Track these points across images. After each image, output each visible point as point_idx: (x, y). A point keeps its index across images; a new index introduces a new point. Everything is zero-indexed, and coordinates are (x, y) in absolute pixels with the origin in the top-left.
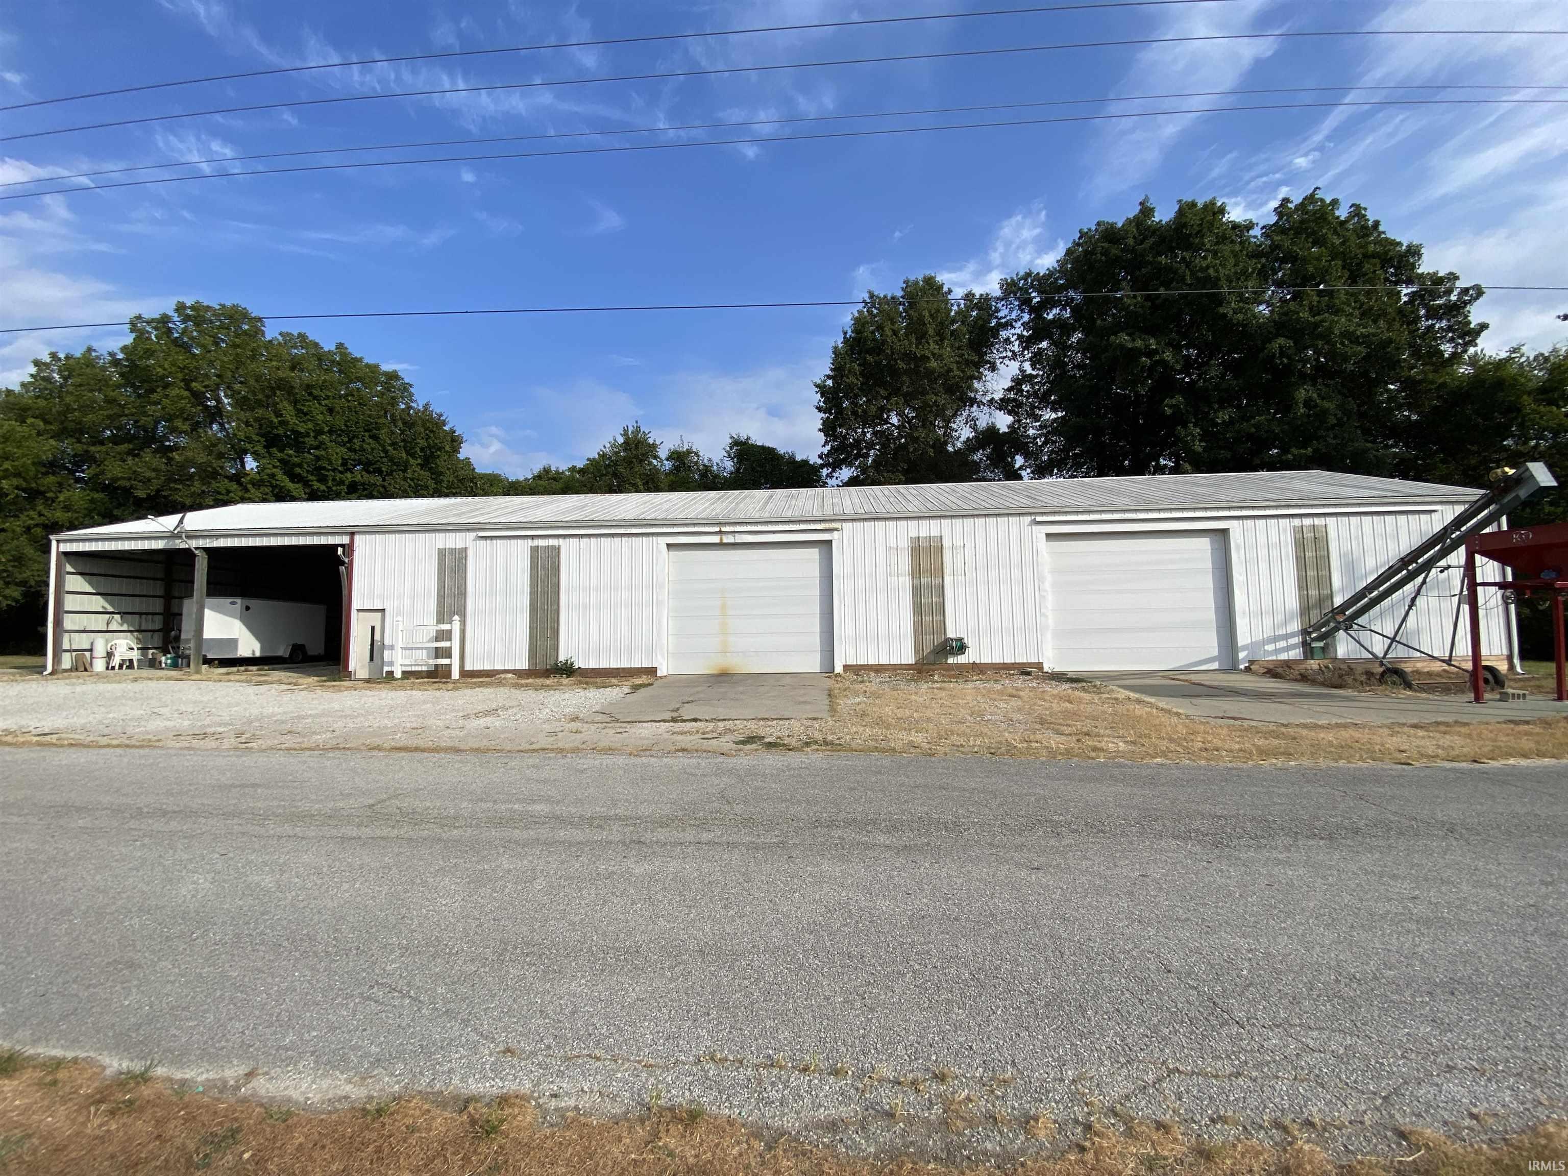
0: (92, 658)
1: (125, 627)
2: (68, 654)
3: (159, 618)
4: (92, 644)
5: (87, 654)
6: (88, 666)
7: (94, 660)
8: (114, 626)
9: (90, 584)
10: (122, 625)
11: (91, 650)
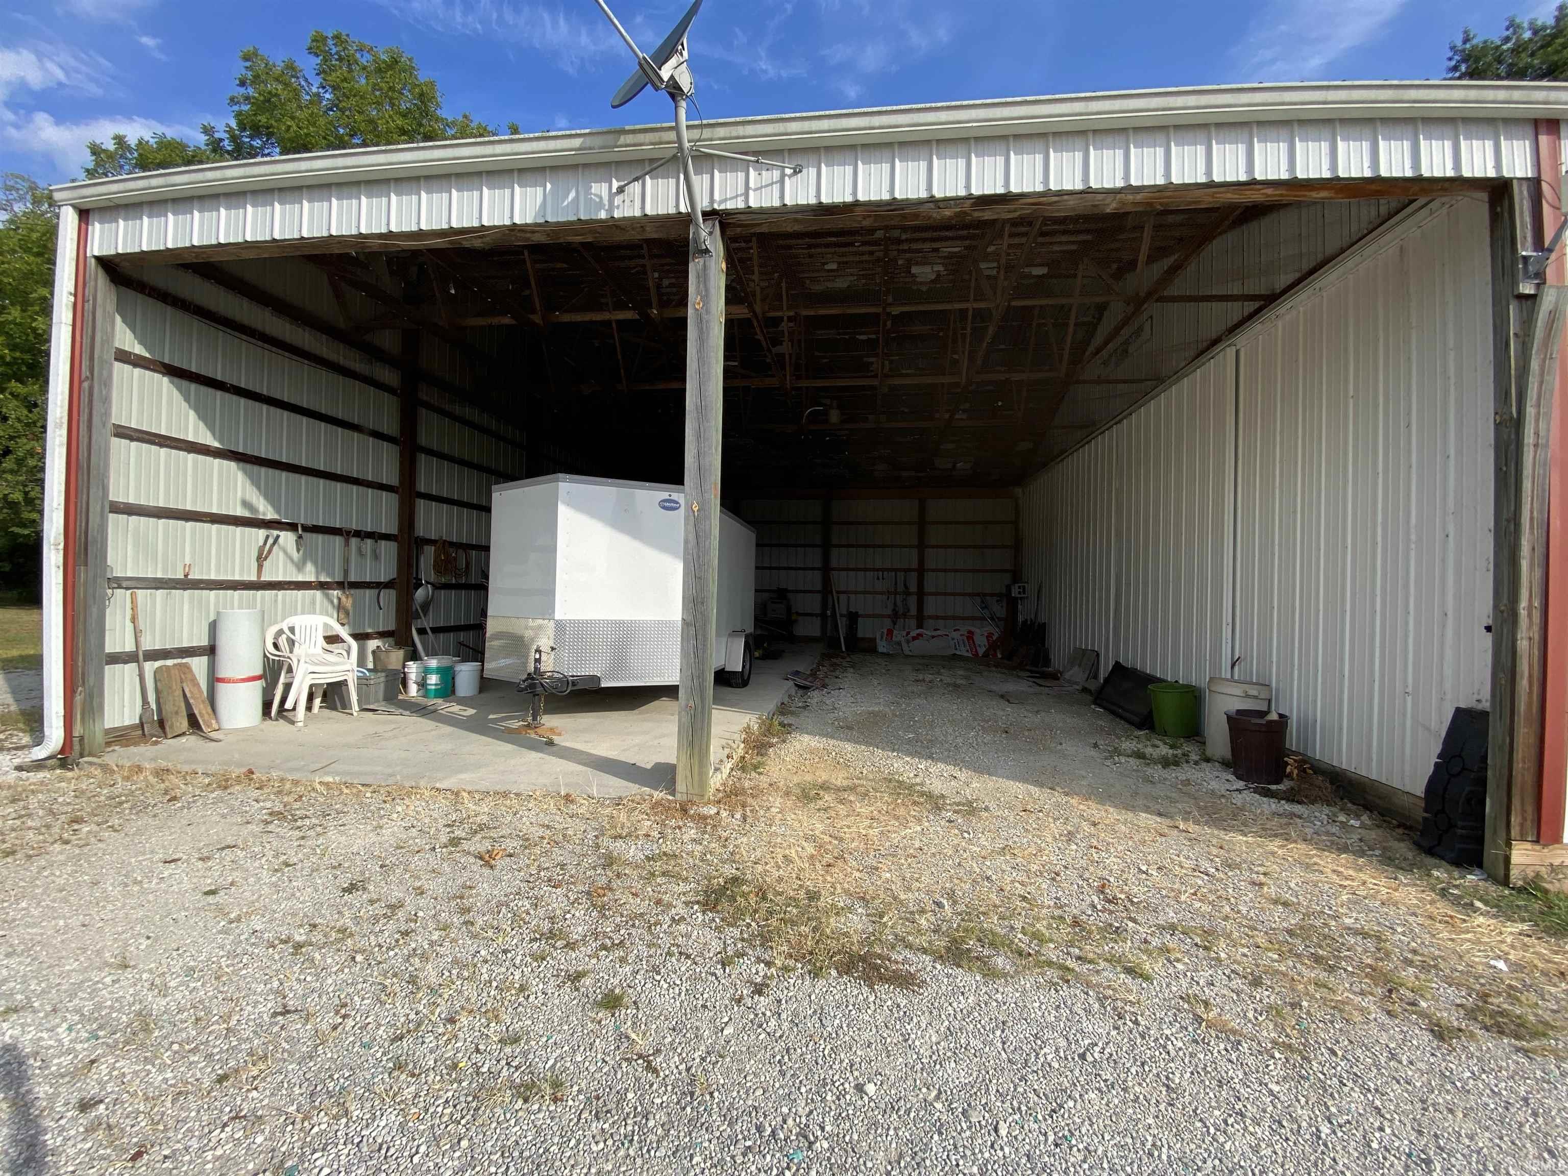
0: (214, 680)
1: (309, 574)
2: (130, 669)
3: (388, 550)
4: (213, 627)
5: (199, 665)
6: (201, 710)
7: (221, 687)
8: (278, 570)
9: (205, 416)
10: (300, 567)
11: (211, 651)
